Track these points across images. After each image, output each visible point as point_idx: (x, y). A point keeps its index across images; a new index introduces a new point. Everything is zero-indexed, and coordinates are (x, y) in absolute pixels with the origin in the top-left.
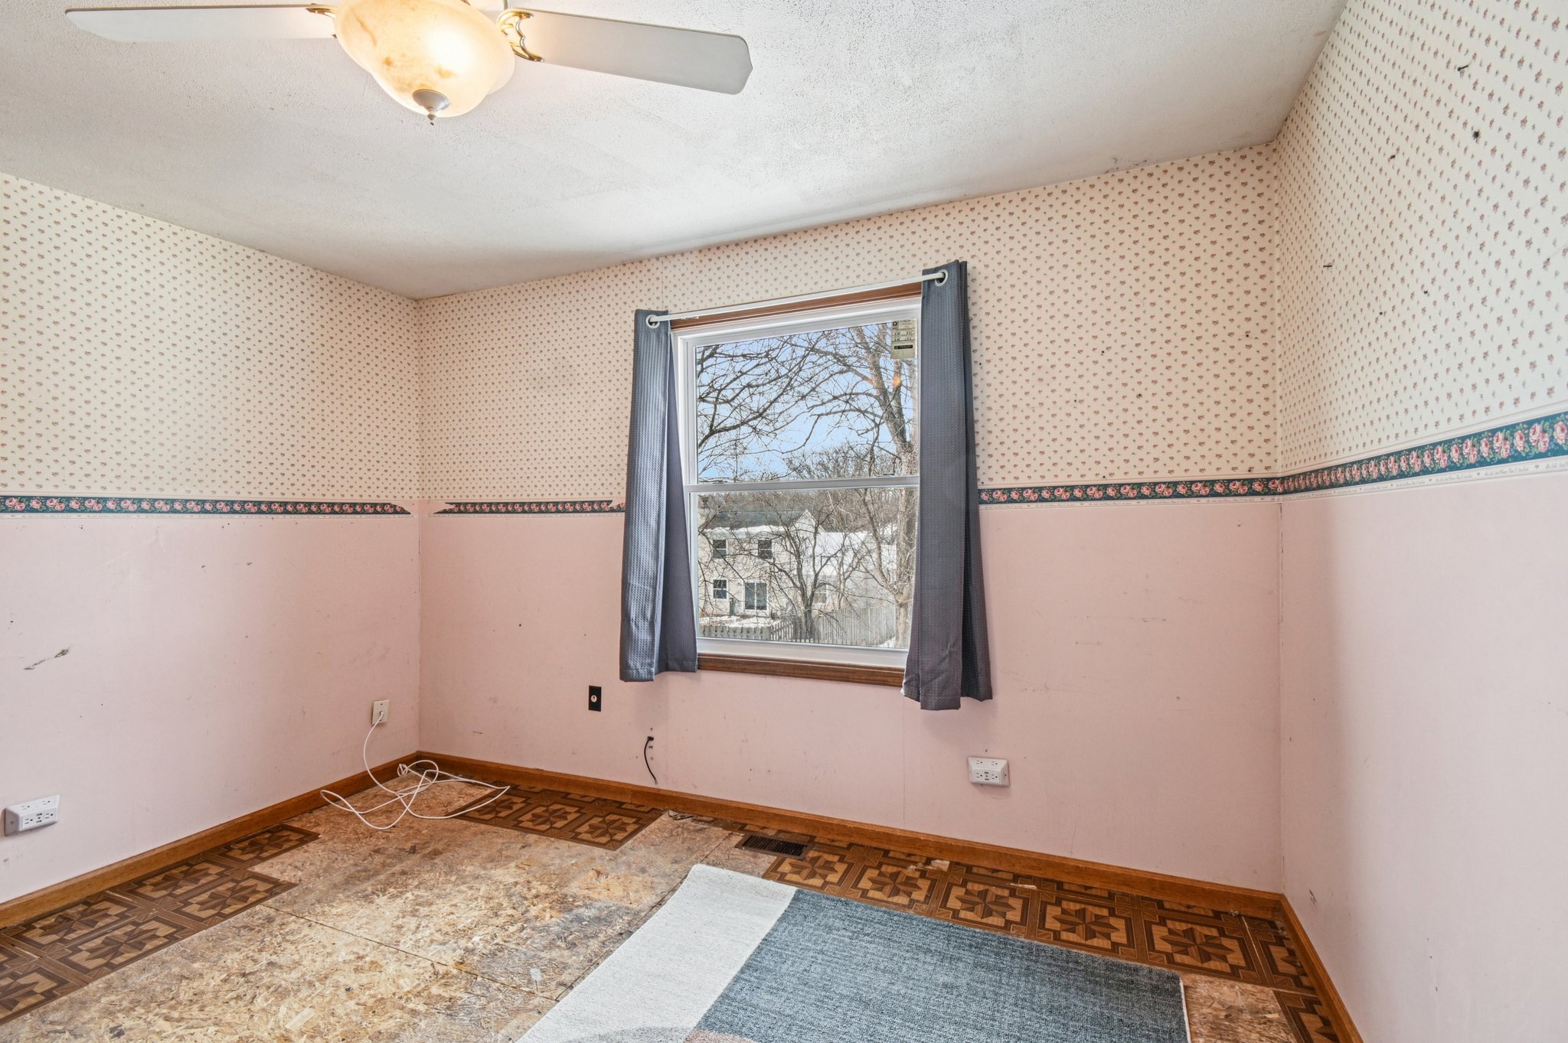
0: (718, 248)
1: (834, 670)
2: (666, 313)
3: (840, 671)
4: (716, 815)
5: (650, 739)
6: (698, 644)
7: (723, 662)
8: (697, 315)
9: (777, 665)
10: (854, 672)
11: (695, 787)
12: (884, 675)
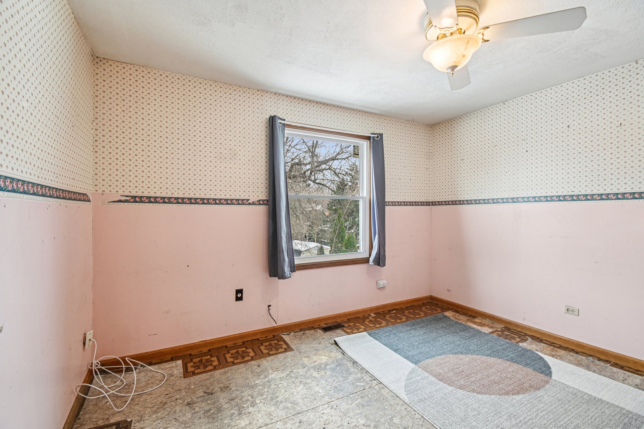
0: (295, 98)
1: (342, 262)
2: (284, 120)
3: (344, 262)
4: (301, 328)
5: (269, 306)
6: (295, 260)
7: (303, 266)
8: (294, 124)
9: (323, 264)
10: (348, 261)
11: (290, 320)
12: (357, 261)
